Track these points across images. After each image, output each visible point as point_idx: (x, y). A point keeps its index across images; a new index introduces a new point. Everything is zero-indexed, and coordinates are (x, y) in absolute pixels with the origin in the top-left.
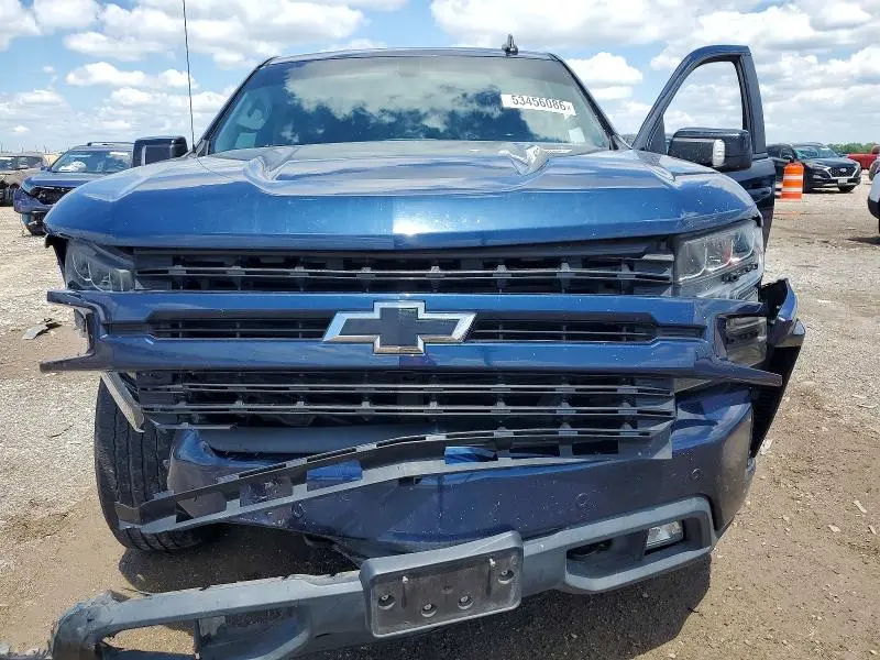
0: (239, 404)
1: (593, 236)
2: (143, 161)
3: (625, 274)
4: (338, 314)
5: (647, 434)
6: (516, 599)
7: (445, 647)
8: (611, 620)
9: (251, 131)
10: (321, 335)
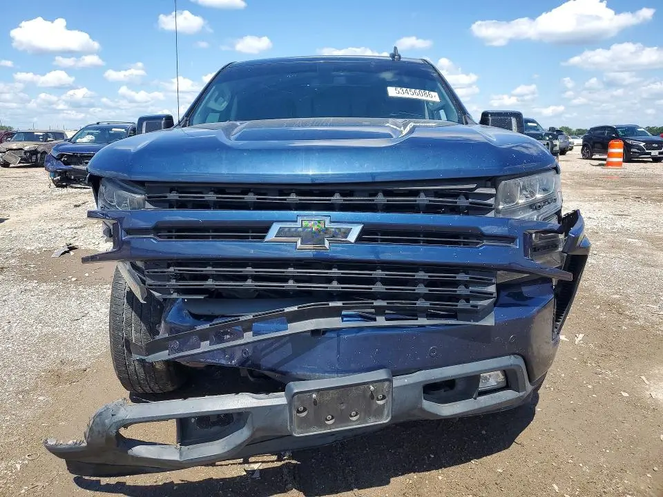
0: (210, 282)
1: (441, 176)
2: (144, 131)
3: (462, 202)
4: (274, 224)
5: (477, 307)
6: (388, 416)
7: (342, 460)
8: (458, 448)
9: (216, 112)
10: (263, 237)
